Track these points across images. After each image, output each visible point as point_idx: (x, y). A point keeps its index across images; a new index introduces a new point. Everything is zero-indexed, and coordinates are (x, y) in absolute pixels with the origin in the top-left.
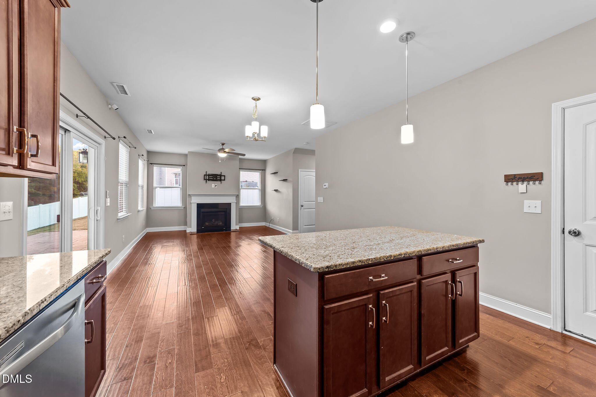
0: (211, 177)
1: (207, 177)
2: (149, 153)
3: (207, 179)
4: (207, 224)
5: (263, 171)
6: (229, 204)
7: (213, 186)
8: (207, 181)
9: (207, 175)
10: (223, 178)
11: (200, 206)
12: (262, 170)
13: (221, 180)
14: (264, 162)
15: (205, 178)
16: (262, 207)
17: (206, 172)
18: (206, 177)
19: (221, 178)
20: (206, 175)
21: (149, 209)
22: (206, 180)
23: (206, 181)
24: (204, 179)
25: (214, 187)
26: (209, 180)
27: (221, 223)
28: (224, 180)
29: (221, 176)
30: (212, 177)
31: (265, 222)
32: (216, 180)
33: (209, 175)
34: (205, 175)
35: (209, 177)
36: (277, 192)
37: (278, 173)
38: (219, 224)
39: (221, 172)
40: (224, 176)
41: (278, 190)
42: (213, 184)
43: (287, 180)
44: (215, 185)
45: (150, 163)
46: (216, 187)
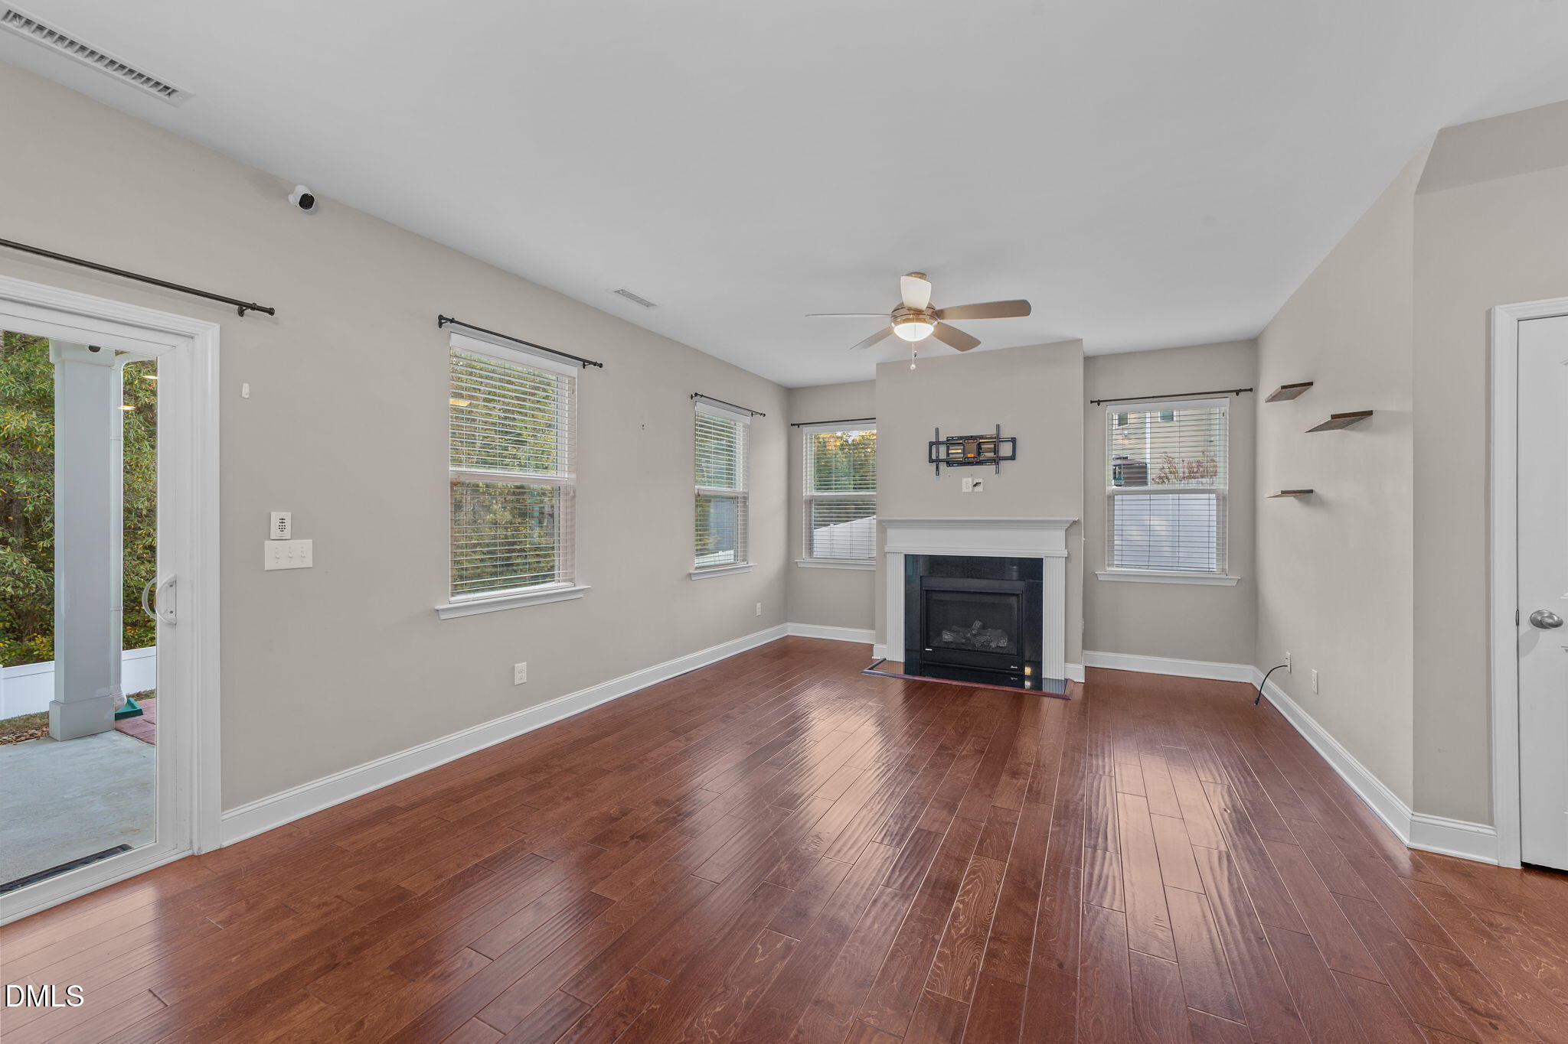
0: (958, 452)
1: (943, 449)
2: (790, 394)
3: (943, 455)
4: (947, 637)
5: (1244, 393)
6: (1035, 565)
7: (967, 483)
8: (943, 466)
9: (942, 443)
10: (1006, 450)
11: (916, 566)
12: (1238, 392)
13: (996, 461)
14: (1247, 348)
15: (934, 457)
17: (937, 430)
18: (938, 452)
19: (995, 450)
20: (938, 443)
22: (938, 461)
23: (937, 468)
24: (931, 461)
25: (970, 490)
26: (950, 463)
27: (1003, 643)
28: (1013, 458)
29: (997, 441)
30: (963, 451)
31: (1255, 666)
32: (979, 462)
33: (950, 442)
34: (931, 444)
35: (948, 454)
36: (1308, 503)
37: (1311, 384)
38: (993, 645)
39: (998, 427)
40: (1013, 440)
41: (1311, 491)
42: (966, 478)
43: (1370, 413)
44: (973, 481)
45: (792, 425)
46: (978, 489)
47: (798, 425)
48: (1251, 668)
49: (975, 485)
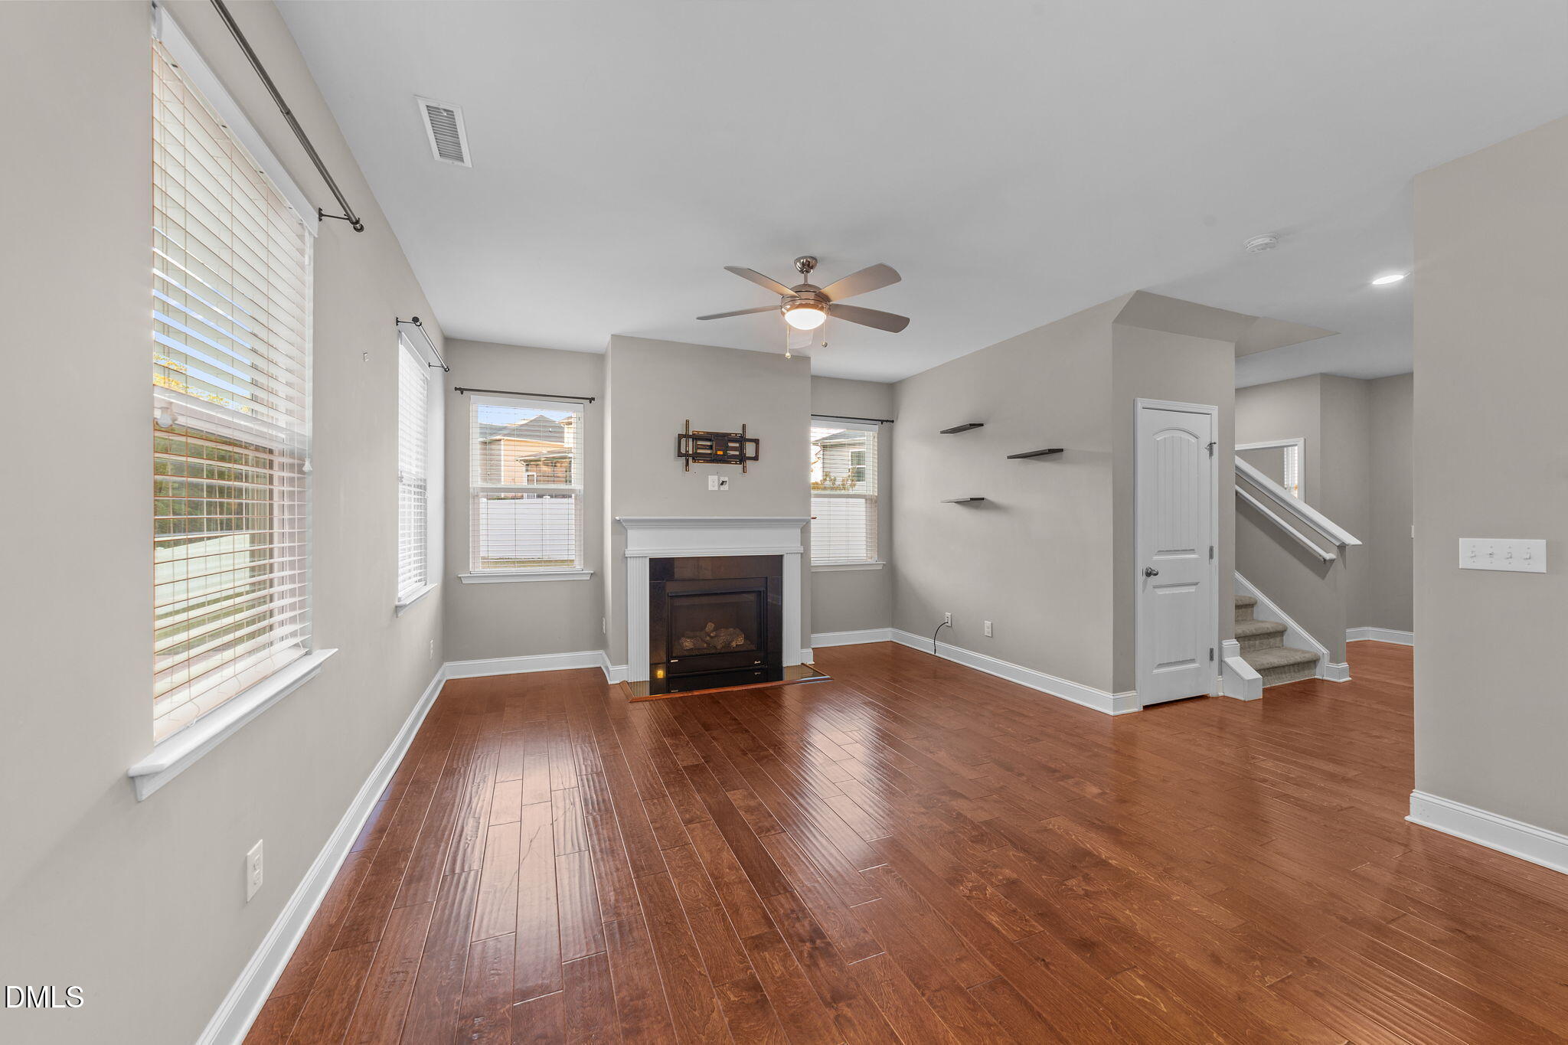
0: (704, 447)
1: (691, 443)
2: (451, 343)
3: (691, 451)
4: (688, 644)
5: (887, 422)
6: (776, 562)
7: (713, 482)
8: (690, 461)
9: (689, 437)
10: (750, 449)
11: (662, 570)
12: (882, 421)
13: (742, 459)
14: (890, 390)
15: (683, 451)
16: (880, 568)
17: (688, 422)
18: (687, 445)
19: (741, 449)
20: (687, 436)
21: (451, 584)
22: (687, 455)
23: (687, 464)
24: (680, 455)
25: (716, 488)
26: (696, 457)
27: (742, 641)
28: (756, 458)
29: (742, 440)
30: (711, 447)
31: (893, 627)
32: (724, 460)
33: (696, 437)
34: (680, 437)
35: (696, 447)
36: (977, 507)
37: (982, 425)
38: (734, 644)
39: (744, 426)
40: (756, 441)
41: (983, 499)
42: (712, 477)
43: (1062, 450)
44: (719, 480)
45: (456, 389)
46: (725, 487)
47: (462, 390)
48: (890, 629)
49: (722, 484)
